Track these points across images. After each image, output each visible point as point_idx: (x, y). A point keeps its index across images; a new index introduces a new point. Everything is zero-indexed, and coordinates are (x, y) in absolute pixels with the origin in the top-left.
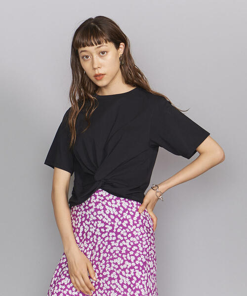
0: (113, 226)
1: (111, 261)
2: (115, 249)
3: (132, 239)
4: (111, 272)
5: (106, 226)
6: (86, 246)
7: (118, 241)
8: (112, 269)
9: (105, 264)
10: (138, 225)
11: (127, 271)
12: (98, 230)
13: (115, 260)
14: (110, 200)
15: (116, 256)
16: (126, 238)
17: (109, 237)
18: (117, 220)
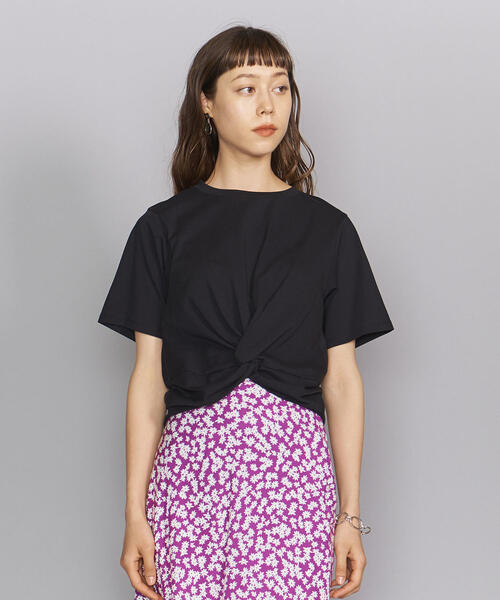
0: (274, 459)
1: (267, 532)
2: (275, 505)
3: (308, 486)
4: (266, 554)
5: (261, 460)
6: (216, 500)
7: (283, 490)
8: (268, 547)
9: (255, 538)
10: (320, 460)
11: (298, 551)
12: (244, 467)
13: (274, 529)
14: (270, 406)
15: (276, 521)
16: (297, 484)
17: (265, 481)
18: (282, 447)
